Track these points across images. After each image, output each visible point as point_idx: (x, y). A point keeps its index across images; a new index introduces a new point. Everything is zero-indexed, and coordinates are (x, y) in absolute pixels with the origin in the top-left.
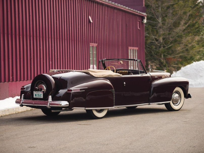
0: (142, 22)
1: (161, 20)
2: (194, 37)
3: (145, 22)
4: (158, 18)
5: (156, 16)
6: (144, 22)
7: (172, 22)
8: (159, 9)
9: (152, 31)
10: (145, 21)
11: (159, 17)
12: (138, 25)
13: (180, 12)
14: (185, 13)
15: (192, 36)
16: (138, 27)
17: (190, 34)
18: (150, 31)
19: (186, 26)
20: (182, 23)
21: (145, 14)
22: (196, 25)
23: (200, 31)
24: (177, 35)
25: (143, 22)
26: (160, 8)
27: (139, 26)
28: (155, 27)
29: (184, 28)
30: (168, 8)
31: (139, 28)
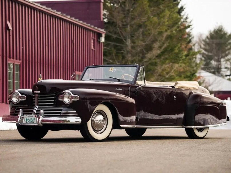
0: (98, 41)
1: (130, 43)
2: (172, 65)
3: (102, 40)
4: (126, 40)
5: (124, 37)
6: (101, 41)
7: (144, 45)
8: (127, 27)
9: (116, 56)
10: (103, 40)
11: (128, 38)
12: (92, 44)
13: (154, 32)
14: (161, 33)
15: (169, 63)
16: (92, 47)
17: (167, 61)
18: (113, 55)
19: (162, 50)
20: (156, 45)
21: (103, 30)
22: (175, 50)
23: (180, 56)
24: (150, 62)
25: (100, 42)
26: (129, 26)
27: (94, 46)
28: (122, 51)
29: (159, 52)
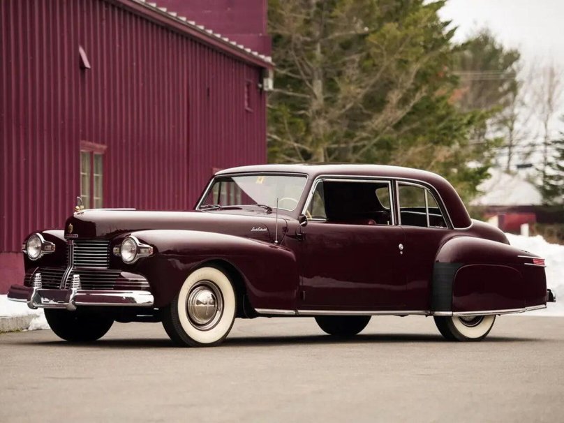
0: (257, 87)
1: (320, 90)
2: (432, 147)
3: (267, 87)
4: (311, 82)
5: (307, 74)
6: (266, 89)
7: (360, 97)
8: (315, 49)
9: (291, 124)
10: (269, 84)
11: (316, 77)
12: (246, 96)
13: (389, 62)
14: (403, 64)
15: (425, 144)
16: (246, 104)
17: (420, 139)
18: (283, 123)
19: (408, 109)
20: (394, 96)
21: (269, 59)
22: (438, 108)
23: (455, 127)
24: (375, 141)
25: (262, 89)
26: (318, 46)
27: (249, 100)
28: (302, 112)
29: (400, 114)
30: (346, 46)
31: (249, 106)
